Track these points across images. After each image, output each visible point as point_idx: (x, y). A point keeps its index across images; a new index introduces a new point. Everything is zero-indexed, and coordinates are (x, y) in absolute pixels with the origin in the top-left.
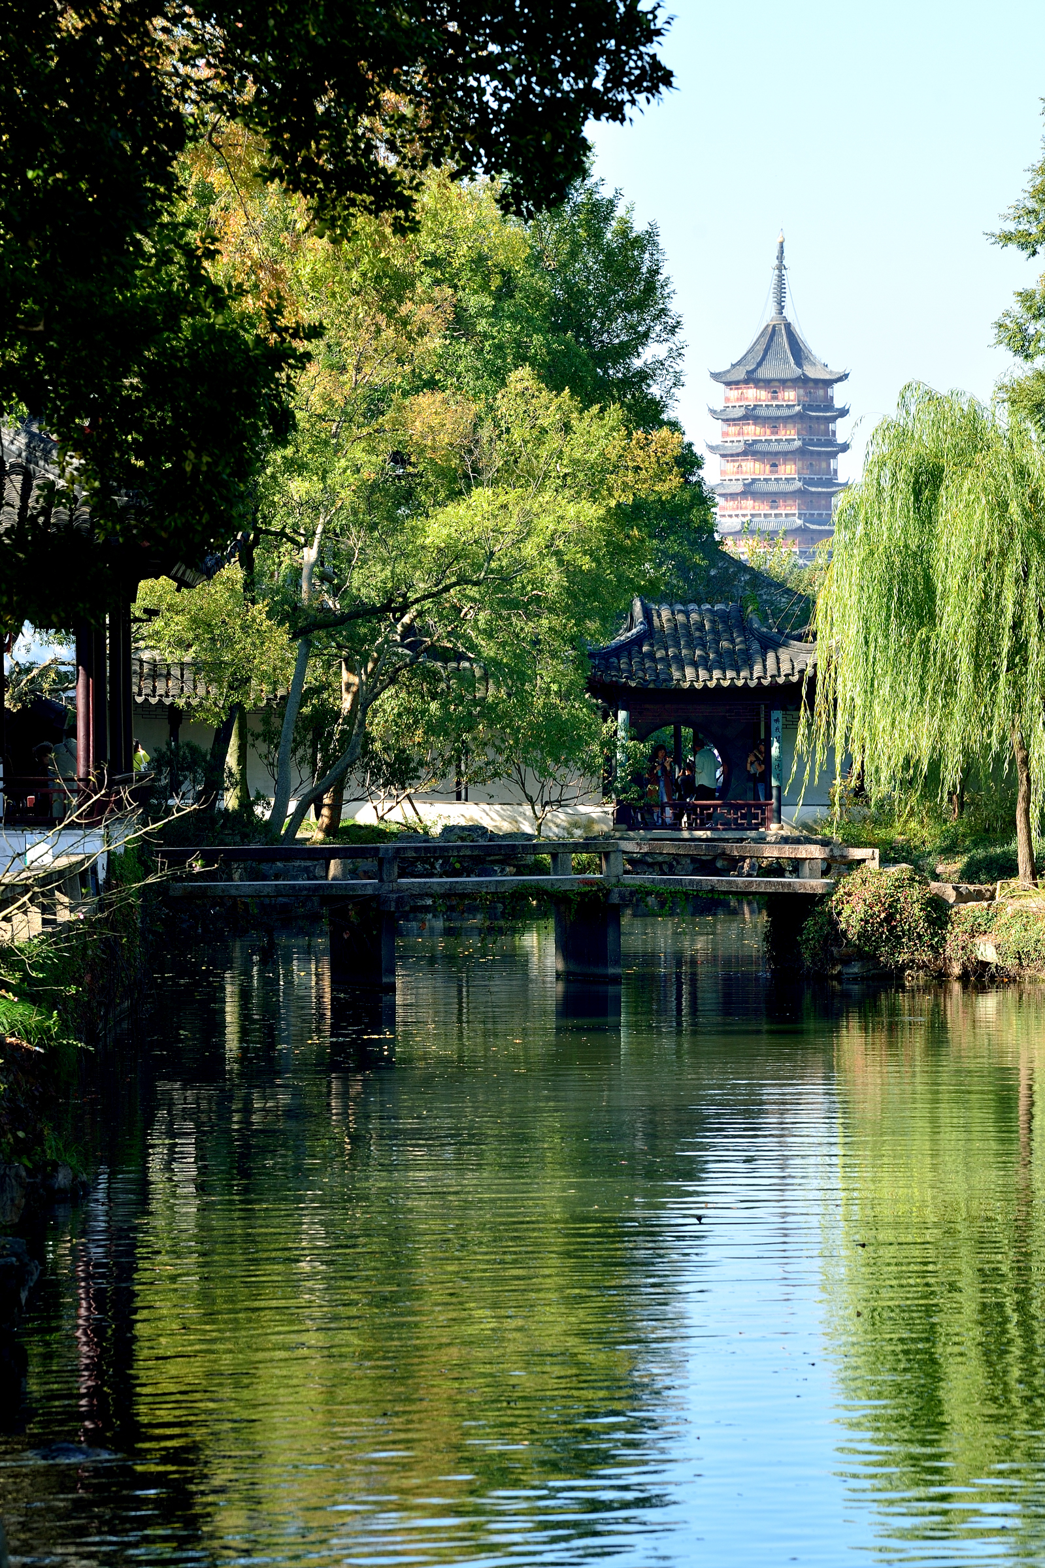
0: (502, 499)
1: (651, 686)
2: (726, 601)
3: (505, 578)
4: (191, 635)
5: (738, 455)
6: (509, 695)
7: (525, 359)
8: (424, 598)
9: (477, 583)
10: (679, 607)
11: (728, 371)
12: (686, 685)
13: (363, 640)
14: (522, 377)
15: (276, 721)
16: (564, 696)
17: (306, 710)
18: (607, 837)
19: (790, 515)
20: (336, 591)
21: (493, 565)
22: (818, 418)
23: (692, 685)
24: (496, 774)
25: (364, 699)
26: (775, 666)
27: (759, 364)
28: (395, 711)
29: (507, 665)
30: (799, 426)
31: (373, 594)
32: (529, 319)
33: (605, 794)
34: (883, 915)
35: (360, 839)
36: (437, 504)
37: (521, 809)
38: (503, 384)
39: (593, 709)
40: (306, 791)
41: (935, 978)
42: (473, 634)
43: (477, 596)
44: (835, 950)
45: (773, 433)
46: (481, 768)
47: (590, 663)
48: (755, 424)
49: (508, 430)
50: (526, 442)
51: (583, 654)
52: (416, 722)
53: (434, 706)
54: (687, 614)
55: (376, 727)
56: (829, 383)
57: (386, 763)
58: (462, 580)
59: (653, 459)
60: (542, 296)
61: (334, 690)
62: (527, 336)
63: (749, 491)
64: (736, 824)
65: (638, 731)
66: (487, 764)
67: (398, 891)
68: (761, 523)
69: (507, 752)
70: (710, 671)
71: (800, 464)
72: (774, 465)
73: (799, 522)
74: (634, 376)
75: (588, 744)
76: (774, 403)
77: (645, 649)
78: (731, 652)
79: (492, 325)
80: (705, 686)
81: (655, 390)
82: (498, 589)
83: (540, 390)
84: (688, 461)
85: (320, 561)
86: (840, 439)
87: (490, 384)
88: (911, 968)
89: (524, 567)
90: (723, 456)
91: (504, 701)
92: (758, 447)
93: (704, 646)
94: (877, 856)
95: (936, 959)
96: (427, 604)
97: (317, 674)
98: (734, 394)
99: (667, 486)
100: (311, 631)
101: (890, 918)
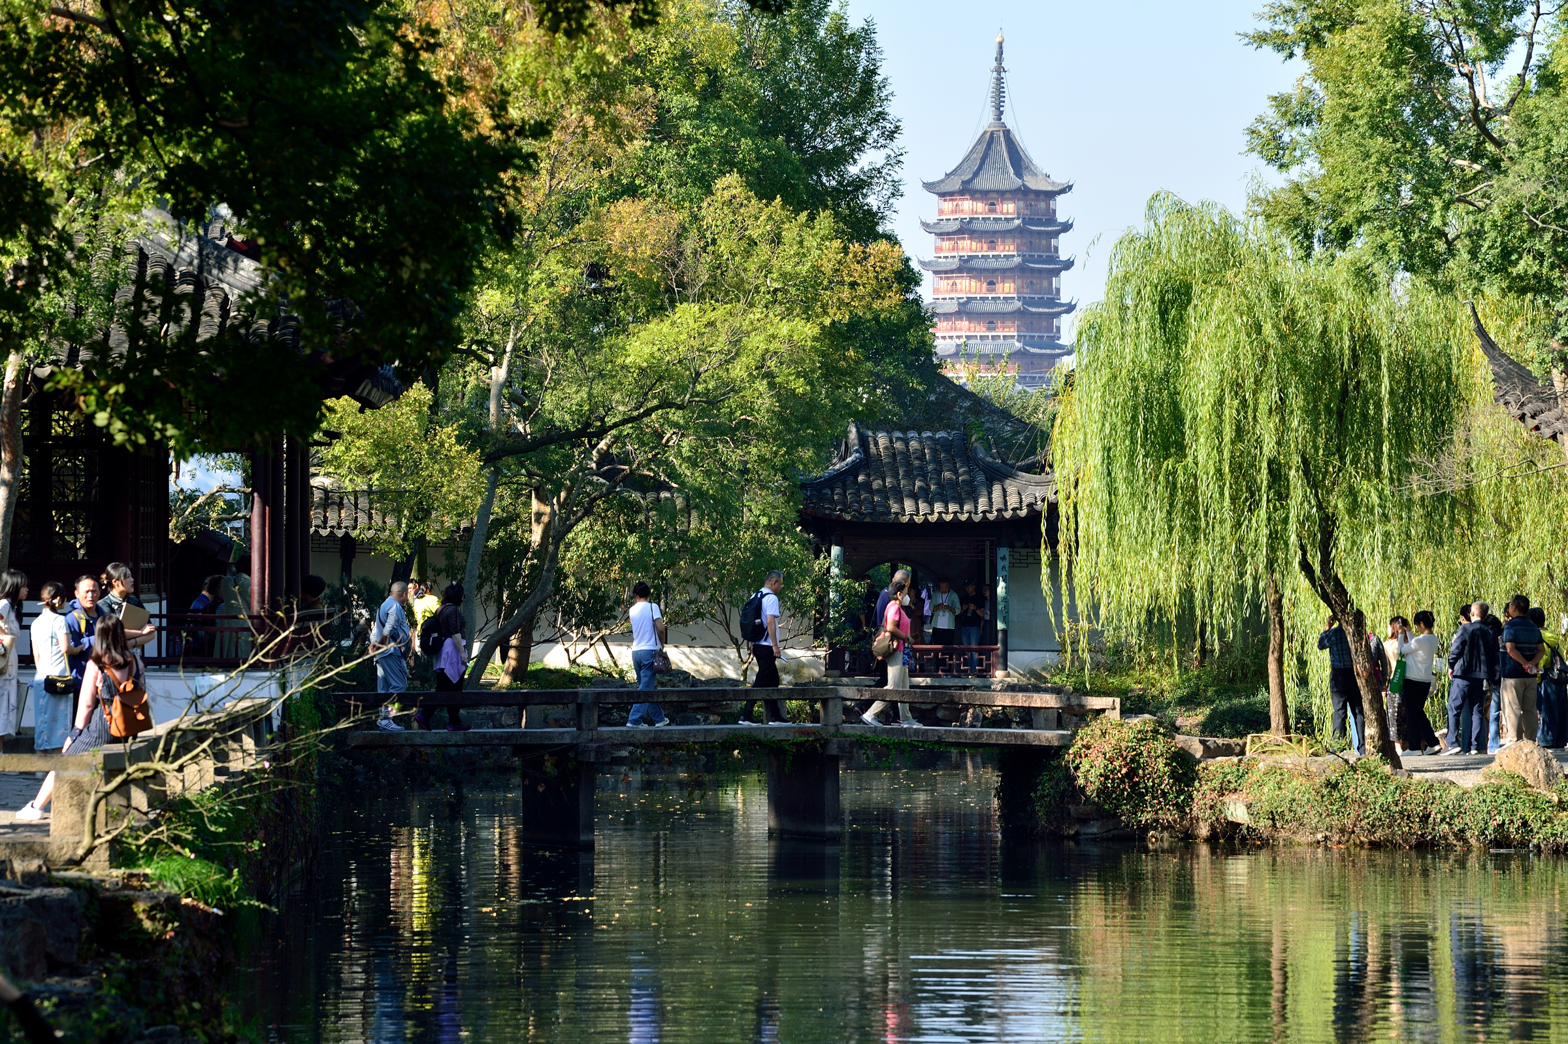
0: (711, 316)
1: (867, 520)
2: (946, 427)
3: (712, 402)
4: (374, 461)
5: (952, 271)
6: (714, 528)
7: (732, 165)
8: (624, 422)
9: (680, 407)
10: (898, 434)
11: (942, 181)
12: (905, 519)
13: (557, 468)
14: (729, 184)
15: (460, 556)
16: (773, 529)
17: (493, 543)
18: (817, 682)
19: (1008, 337)
20: (524, 415)
21: (699, 388)
22: (1039, 232)
23: (911, 519)
24: (699, 615)
25: (556, 533)
26: (1001, 500)
27: (976, 174)
28: (590, 544)
29: (713, 497)
30: (1018, 241)
31: (567, 417)
32: (737, 122)
33: (816, 637)
34: (1124, 771)
35: (550, 684)
36: (637, 320)
37: (724, 652)
38: (709, 191)
39: (804, 543)
40: (491, 631)
41: (1181, 840)
42: (676, 462)
43: (682, 422)
44: (1072, 808)
45: (990, 249)
46: (682, 608)
47: (800, 496)
48: (971, 239)
49: (714, 242)
50: (734, 255)
51: (795, 486)
52: (612, 557)
53: (632, 540)
54: (906, 442)
55: (569, 561)
56: (1051, 195)
57: (580, 602)
58: (666, 404)
59: (871, 275)
60: (751, 97)
61: (523, 522)
62: (734, 140)
63: (965, 311)
64: (959, 670)
65: (853, 567)
66: (689, 603)
67: (599, 740)
68: (976, 346)
69: (710, 591)
70: (931, 504)
71: (1019, 282)
72: (991, 283)
73: (1018, 345)
74: (849, 185)
75: (798, 583)
76: (992, 216)
77: (861, 478)
78: (954, 484)
79: (698, 128)
80: (926, 520)
81: (873, 201)
82: (703, 413)
83: (748, 199)
84: (907, 278)
85: (509, 383)
86: (1063, 256)
87: (695, 191)
88: (1155, 829)
89: (732, 390)
90: (936, 272)
91: (708, 534)
92: (973, 263)
93: (924, 477)
94: (1118, 706)
95: (1182, 819)
96: (627, 429)
97: (505, 503)
98: (948, 206)
99: (886, 303)
100: (500, 458)
101: (1132, 773)
